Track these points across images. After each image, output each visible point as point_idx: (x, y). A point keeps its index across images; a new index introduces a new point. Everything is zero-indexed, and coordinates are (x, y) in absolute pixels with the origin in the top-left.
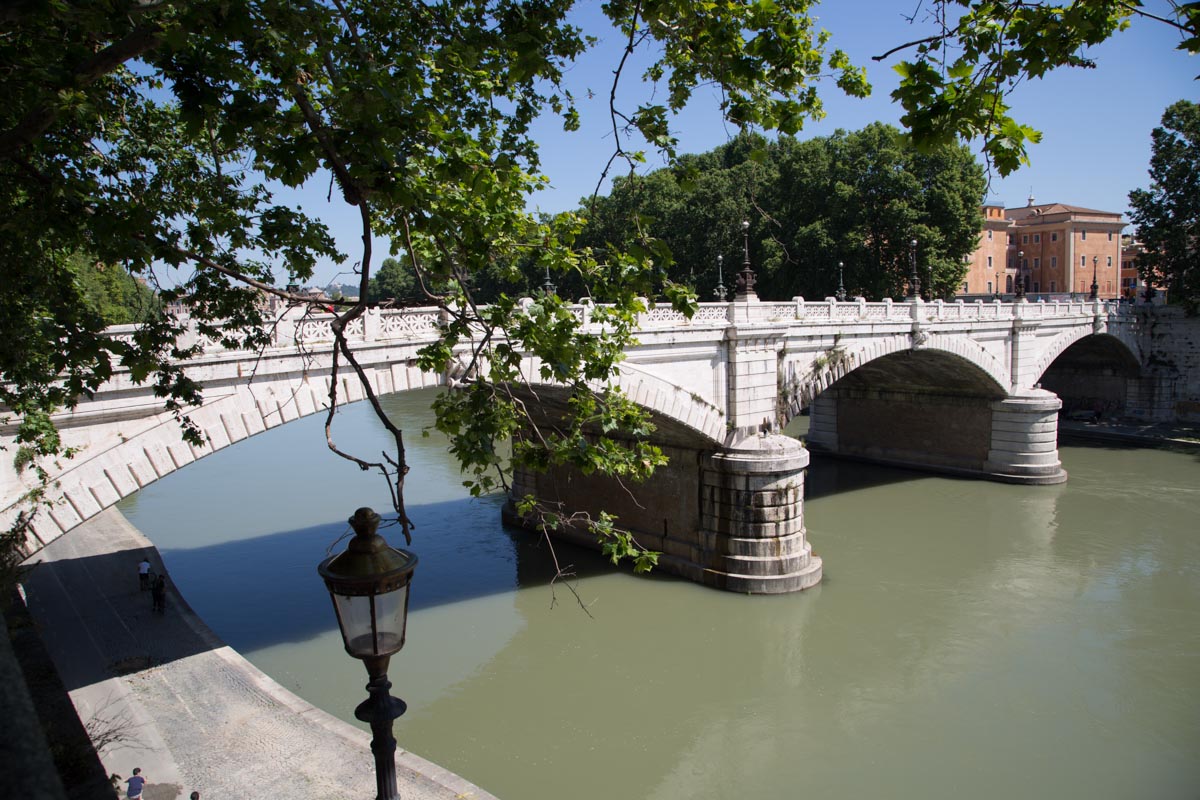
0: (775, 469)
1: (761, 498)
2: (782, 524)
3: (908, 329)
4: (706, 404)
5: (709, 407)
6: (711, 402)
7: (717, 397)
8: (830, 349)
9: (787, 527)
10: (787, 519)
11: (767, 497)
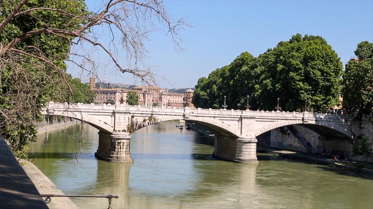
0: (117, 138)
1: (115, 144)
2: (119, 149)
3: (183, 114)
4: (108, 124)
5: (109, 125)
6: (109, 124)
7: (112, 124)
8: (151, 117)
9: (120, 150)
10: (121, 148)
11: (116, 143)
